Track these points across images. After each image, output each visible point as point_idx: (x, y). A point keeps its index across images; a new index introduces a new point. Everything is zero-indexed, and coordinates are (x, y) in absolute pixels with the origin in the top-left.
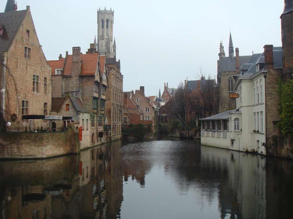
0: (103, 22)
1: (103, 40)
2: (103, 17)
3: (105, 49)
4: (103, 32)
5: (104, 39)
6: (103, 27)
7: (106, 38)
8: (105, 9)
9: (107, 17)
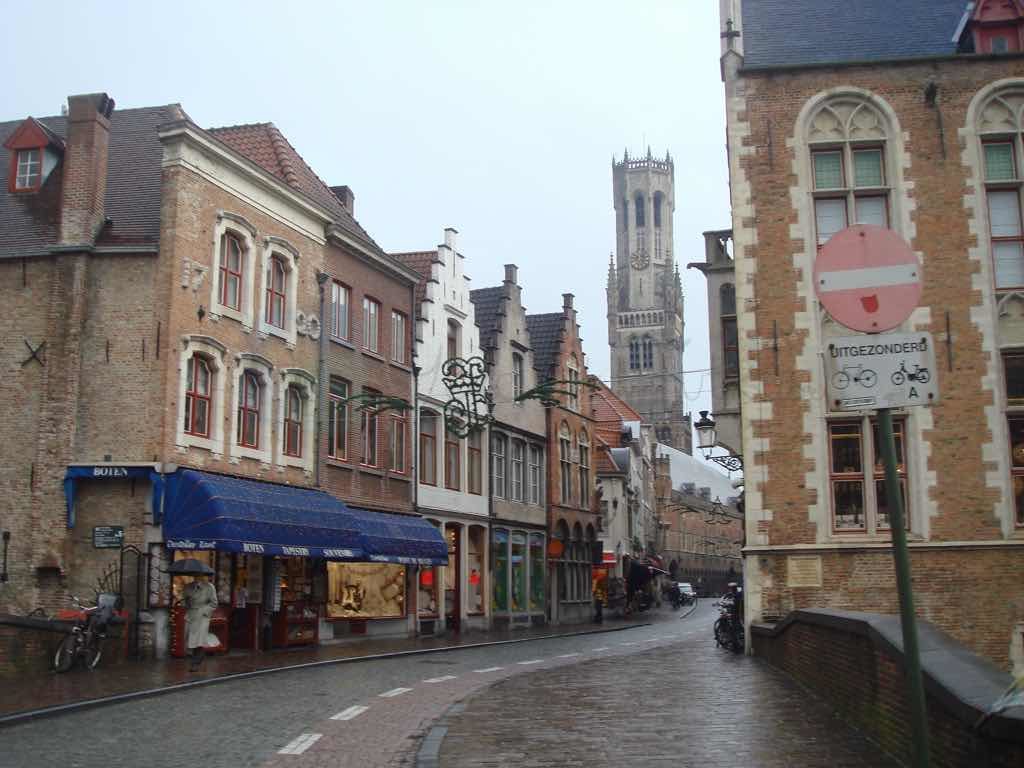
0: (640, 201)
1: (646, 271)
2: (640, 185)
3: (652, 304)
4: (642, 241)
5: (647, 266)
6: (641, 221)
7: (655, 265)
8: (649, 154)
9: (656, 184)
